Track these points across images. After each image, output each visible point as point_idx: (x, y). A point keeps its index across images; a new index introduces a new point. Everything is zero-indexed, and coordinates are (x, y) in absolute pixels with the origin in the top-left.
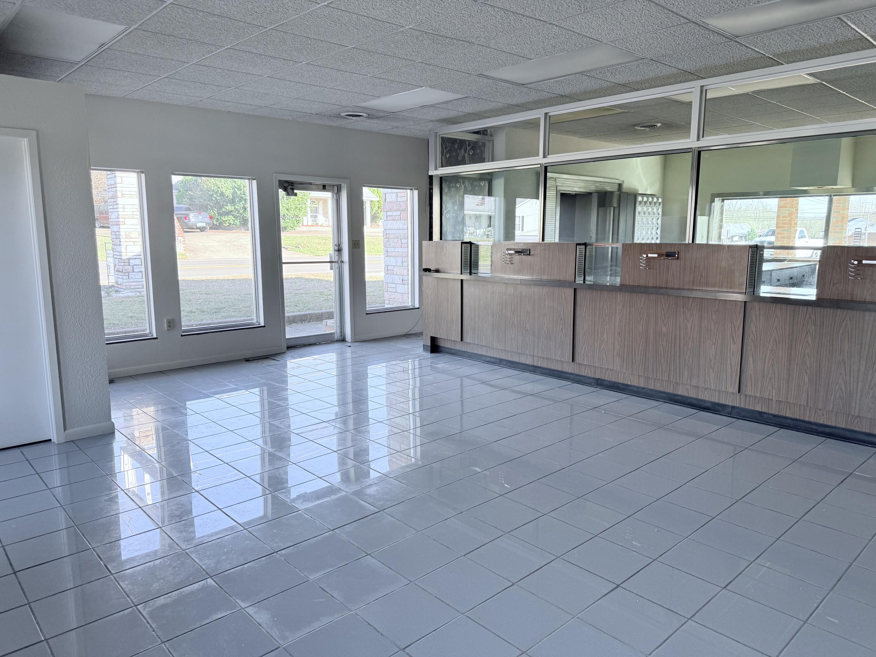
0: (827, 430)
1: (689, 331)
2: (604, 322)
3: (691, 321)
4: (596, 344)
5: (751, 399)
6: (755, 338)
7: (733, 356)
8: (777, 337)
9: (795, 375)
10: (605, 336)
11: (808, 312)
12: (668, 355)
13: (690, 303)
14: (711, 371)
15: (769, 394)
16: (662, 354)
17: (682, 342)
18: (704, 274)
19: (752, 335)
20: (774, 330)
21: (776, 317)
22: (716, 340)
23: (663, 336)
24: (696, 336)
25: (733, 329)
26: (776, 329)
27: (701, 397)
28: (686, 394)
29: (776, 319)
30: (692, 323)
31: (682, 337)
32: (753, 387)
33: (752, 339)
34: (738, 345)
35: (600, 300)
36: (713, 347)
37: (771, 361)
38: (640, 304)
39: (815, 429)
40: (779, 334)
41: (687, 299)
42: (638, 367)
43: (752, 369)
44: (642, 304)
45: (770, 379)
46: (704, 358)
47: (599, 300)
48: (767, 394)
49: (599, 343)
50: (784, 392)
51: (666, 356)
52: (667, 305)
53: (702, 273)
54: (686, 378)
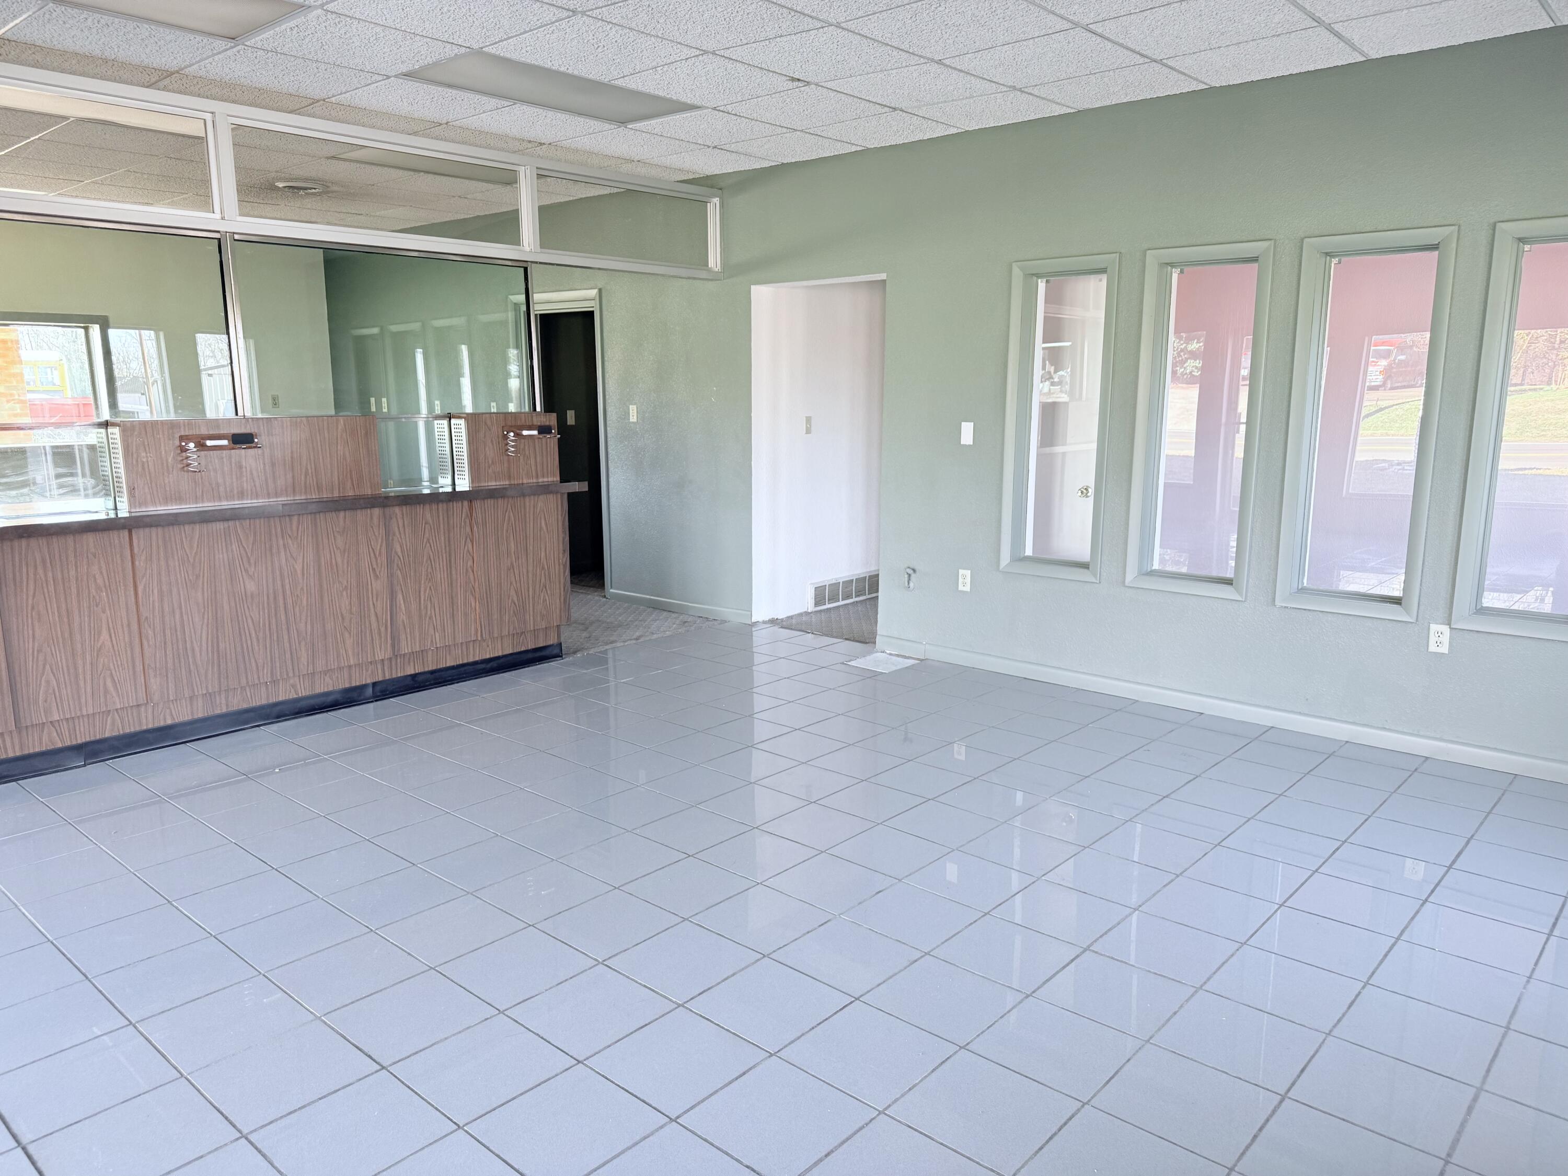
0: (494, 664)
1: (300, 576)
2: (97, 606)
3: (301, 558)
4: (80, 662)
5: (399, 661)
6: (401, 563)
7: (377, 600)
8: (431, 554)
9: (459, 601)
10: (105, 635)
11: (464, 509)
12: (264, 633)
13: (294, 528)
14: (347, 635)
15: (432, 641)
16: (253, 635)
17: (289, 601)
18: (310, 471)
19: (396, 558)
20: (426, 543)
21: (426, 524)
22: (347, 582)
23: (249, 600)
24: (312, 584)
25: (372, 555)
26: (429, 543)
27: (320, 688)
28: (293, 695)
29: (427, 526)
30: (303, 562)
31: (288, 592)
32: (409, 639)
33: (398, 565)
34: (382, 579)
35: (75, 556)
36: (344, 593)
37: (427, 592)
38: (191, 547)
39: (484, 669)
40: (433, 548)
41: (287, 518)
42: (203, 678)
43: (404, 613)
44: (195, 545)
45: (430, 618)
46: (332, 619)
47: (72, 558)
48: (429, 642)
49: (88, 657)
50: (449, 631)
51: (261, 635)
52: (251, 539)
53: (307, 469)
54: (306, 664)
